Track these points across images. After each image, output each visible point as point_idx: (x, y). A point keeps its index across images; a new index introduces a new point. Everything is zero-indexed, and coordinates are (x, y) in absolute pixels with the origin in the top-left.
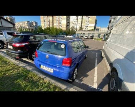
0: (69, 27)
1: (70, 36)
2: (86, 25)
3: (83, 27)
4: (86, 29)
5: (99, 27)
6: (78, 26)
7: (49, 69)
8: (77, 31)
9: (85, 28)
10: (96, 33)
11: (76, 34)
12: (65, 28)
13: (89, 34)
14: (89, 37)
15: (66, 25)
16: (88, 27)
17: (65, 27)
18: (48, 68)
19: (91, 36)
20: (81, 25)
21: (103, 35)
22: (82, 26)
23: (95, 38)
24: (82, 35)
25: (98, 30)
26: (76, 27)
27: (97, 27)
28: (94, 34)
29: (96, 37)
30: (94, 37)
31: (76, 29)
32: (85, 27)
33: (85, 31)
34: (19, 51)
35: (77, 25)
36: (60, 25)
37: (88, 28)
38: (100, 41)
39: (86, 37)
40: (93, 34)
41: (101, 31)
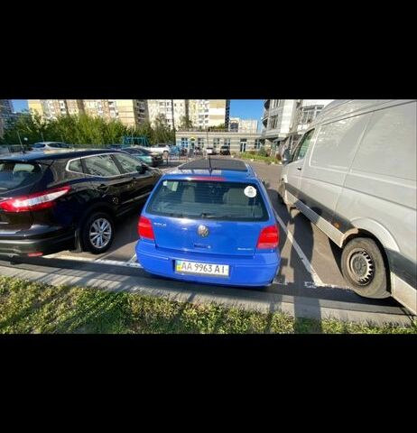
0: (147, 116)
1: (160, 146)
2: (201, 111)
3: (192, 117)
4: (202, 124)
5: (238, 119)
6: (175, 113)
7: (214, 266)
8: (174, 129)
9: (201, 122)
10: (234, 138)
11: (178, 140)
12: (133, 120)
13: (214, 139)
14: (218, 150)
15: (135, 108)
16: (206, 116)
17: (132, 115)
18: (208, 267)
19: (223, 147)
20: (187, 112)
21: (252, 143)
22: (190, 114)
23: (234, 153)
24: (196, 145)
25: (235, 126)
26: (169, 116)
27: (231, 119)
28: (230, 139)
29: (235, 148)
30: (231, 150)
31: (171, 123)
32: (200, 117)
33: (200, 129)
34: (33, 227)
35: (172, 109)
36: (110, 109)
37: (207, 122)
38: (252, 160)
39: (210, 151)
40: (226, 139)
41: (243, 131)
